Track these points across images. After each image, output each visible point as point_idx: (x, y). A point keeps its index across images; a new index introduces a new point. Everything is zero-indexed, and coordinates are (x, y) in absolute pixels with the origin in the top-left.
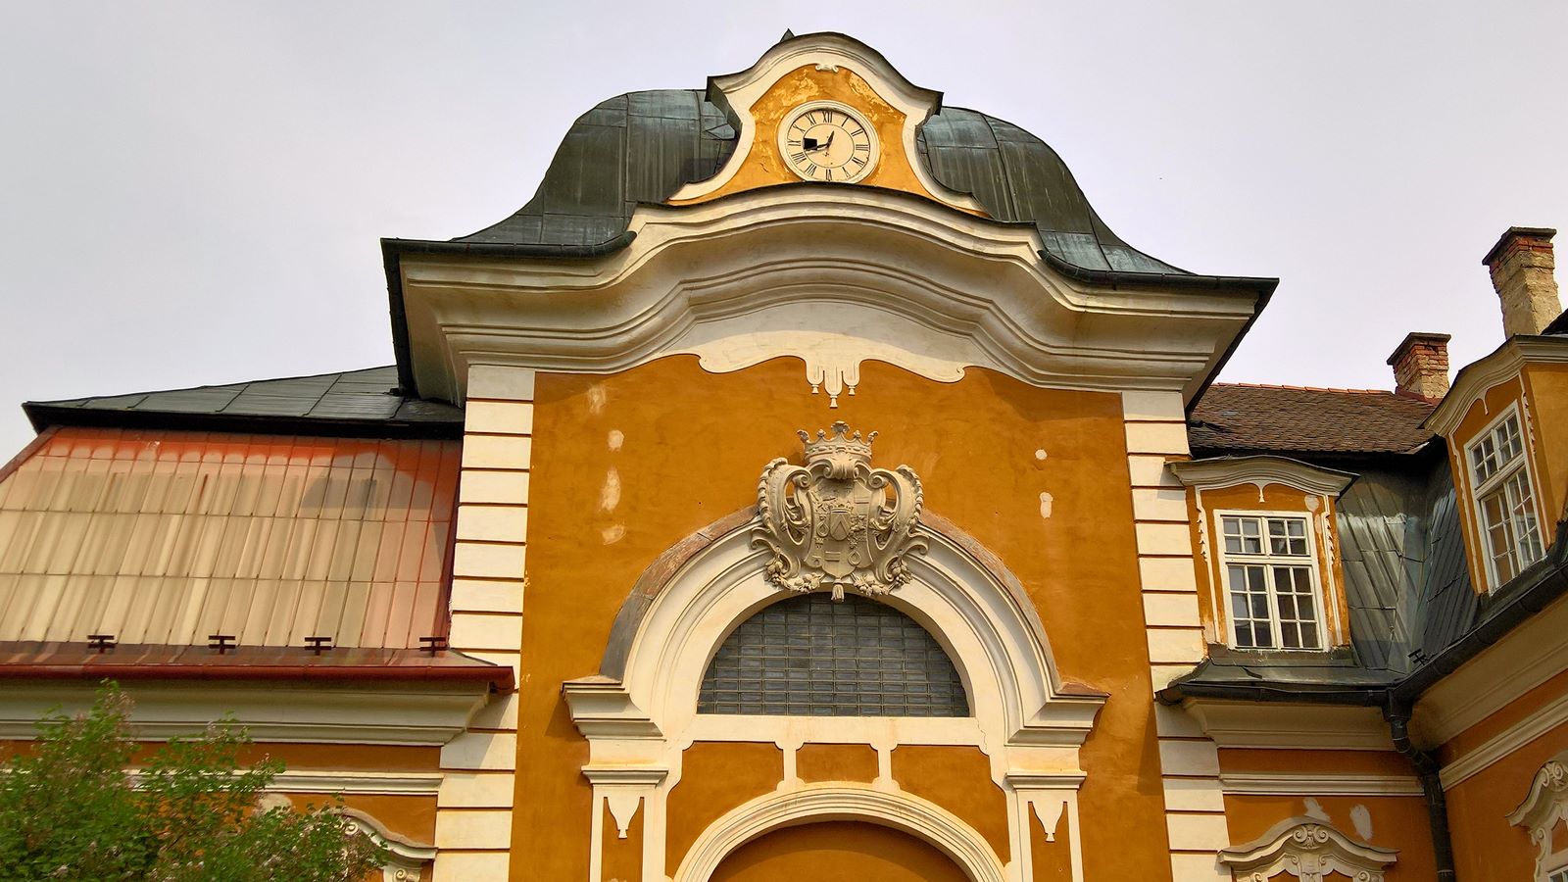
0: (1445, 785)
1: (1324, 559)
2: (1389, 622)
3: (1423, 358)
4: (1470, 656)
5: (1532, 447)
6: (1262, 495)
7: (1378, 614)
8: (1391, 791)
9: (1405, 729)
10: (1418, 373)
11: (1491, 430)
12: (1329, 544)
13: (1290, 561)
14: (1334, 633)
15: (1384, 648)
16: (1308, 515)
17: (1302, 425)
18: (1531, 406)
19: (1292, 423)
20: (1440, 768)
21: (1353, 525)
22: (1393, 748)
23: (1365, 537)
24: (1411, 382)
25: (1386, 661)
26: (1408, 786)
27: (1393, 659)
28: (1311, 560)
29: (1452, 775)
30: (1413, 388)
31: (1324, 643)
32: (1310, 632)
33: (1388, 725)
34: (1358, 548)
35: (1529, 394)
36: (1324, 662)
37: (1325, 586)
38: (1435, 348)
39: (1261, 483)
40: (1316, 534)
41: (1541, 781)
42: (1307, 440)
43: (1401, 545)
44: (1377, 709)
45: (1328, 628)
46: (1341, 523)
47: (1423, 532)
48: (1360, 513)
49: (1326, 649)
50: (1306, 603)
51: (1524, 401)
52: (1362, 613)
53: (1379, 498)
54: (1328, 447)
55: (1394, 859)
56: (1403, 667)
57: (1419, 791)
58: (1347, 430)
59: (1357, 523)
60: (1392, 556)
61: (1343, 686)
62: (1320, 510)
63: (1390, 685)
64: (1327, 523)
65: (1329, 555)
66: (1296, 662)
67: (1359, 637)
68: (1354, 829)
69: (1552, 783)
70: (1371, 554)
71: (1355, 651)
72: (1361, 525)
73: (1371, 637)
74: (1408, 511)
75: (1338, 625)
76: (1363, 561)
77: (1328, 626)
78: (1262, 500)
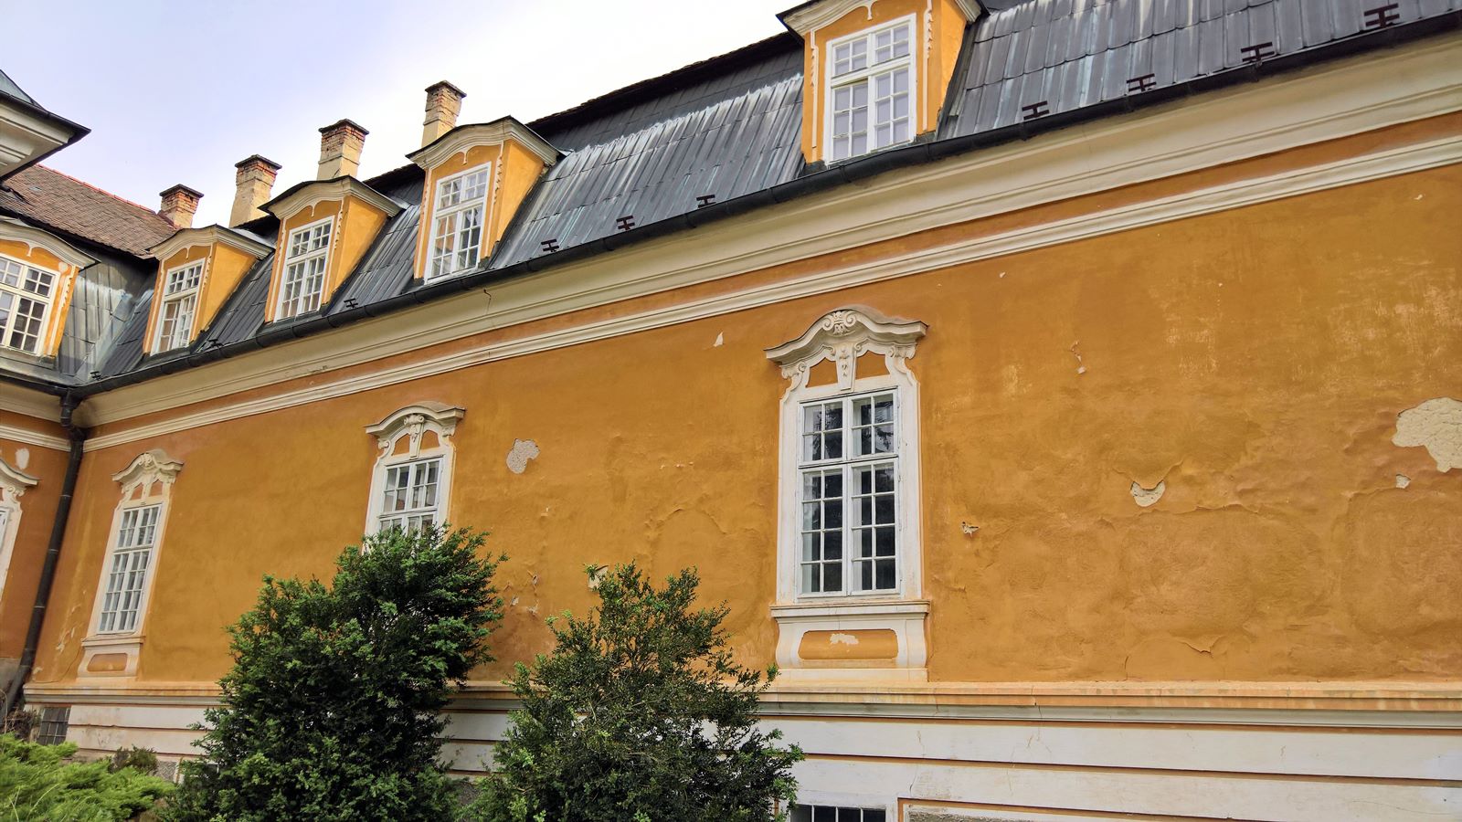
0: (85, 449)
1: (58, 303)
2: (87, 350)
3: (182, 201)
4: (124, 385)
5: (203, 286)
6: (30, 252)
7: (82, 343)
8: (49, 445)
9: (71, 414)
10: (176, 208)
11: (186, 267)
12: (65, 295)
13: (34, 297)
14: (47, 347)
15: (78, 364)
16: (58, 274)
17: (82, 215)
18: (211, 265)
19: (76, 211)
20: (86, 439)
21: (88, 288)
22: (59, 421)
23: (93, 297)
24: (169, 211)
25: (76, 371)
26: (62, 445)
27: (81, 372)
28: (48, 301)
29: (91, 445)
30: (169, 216)
31: (39, 350)
32: (31, 342)
33: (61, 408)
34: (86, 301)
35: (213, 258)
36: (34, 362)
37: (52, 318)
38: (191, 199)
39: (32, 245)
40: (59, 287)
41: (138, 462)
42: (79, 226)
43: (115, 307)
44: (59, 398)
45: (45, 344)
46: (80, 282)
47: (132, 304)
48: (96, 281)
49: (39, 355)
50: (35, 326)
51: (209, 260)
52: (72, 340)
53: (112, 276)
54: (90, 236)
55: (35, 483)
56: (84, 378)
57: (68, 449)
58: (110, 229)
59: (91, 286)
60: (106, 313)
61: (39, 380)
62: (67, 273)
63: (70, 386)
64: (69, 282)
65: (62, 302)
66: (14, 357)
67: (64, 353)
68: (15, 461)
69: (143, 465)
70: (93, 308)
71: (57, 362)
72: (93, 288)
73: (72, 356)
74: (128, 290)
75: (52, 343)
76: (86, 310)
77: (46, 342)
78: (29, 255)
